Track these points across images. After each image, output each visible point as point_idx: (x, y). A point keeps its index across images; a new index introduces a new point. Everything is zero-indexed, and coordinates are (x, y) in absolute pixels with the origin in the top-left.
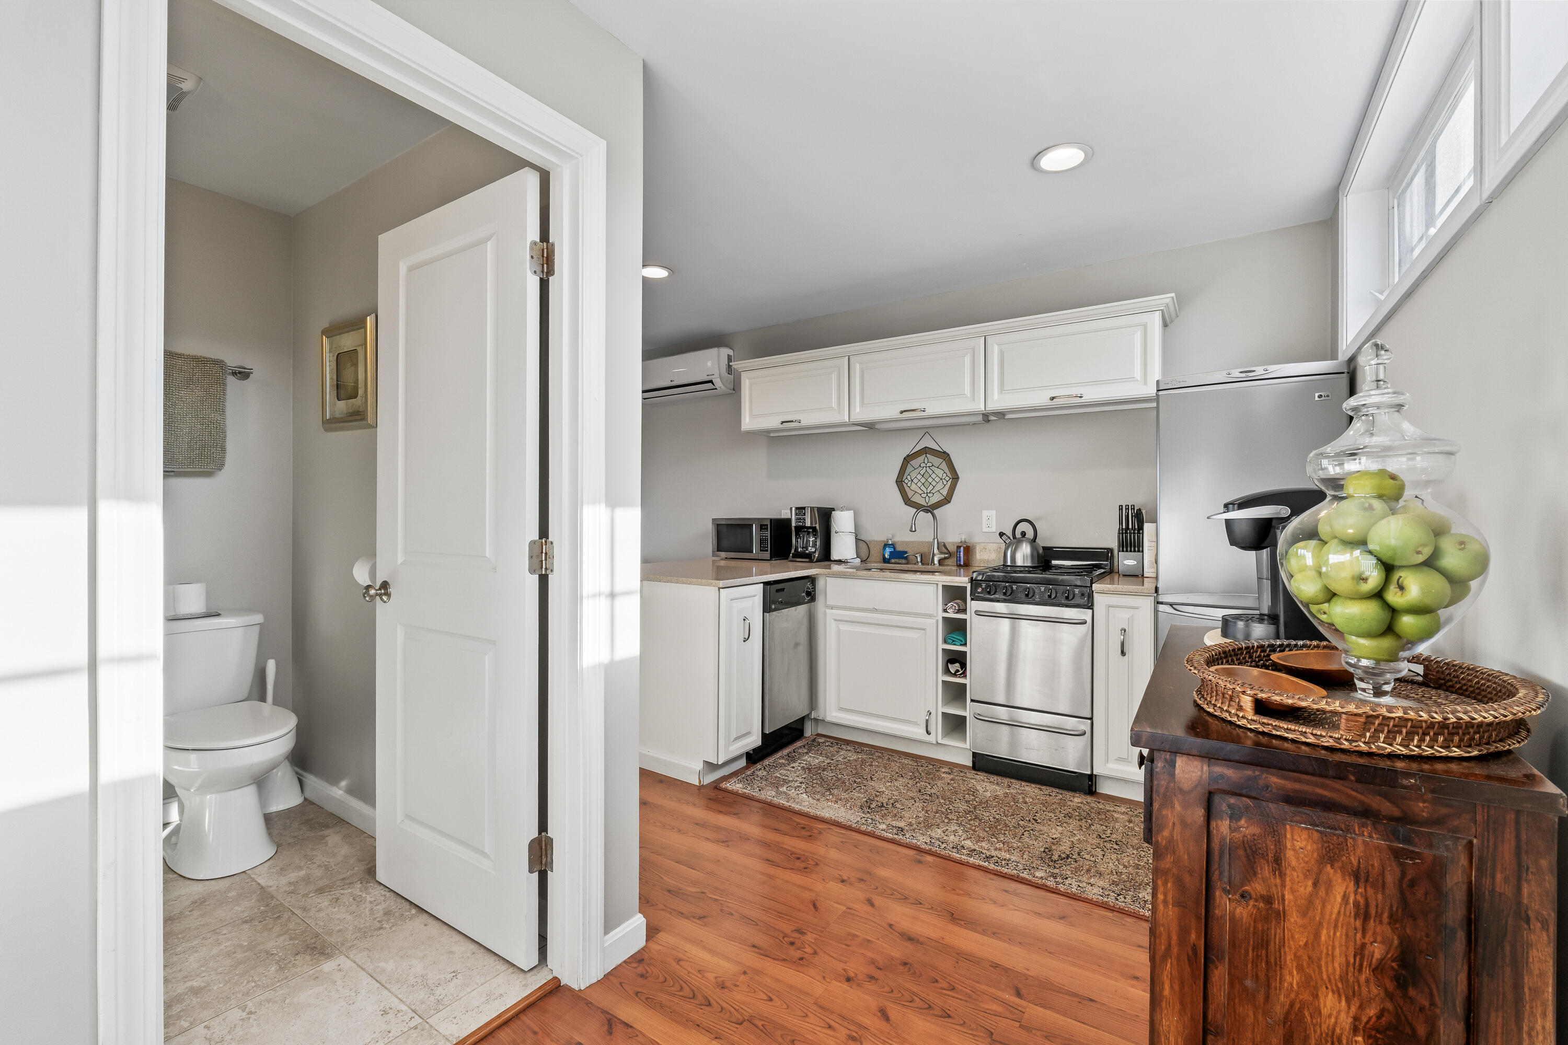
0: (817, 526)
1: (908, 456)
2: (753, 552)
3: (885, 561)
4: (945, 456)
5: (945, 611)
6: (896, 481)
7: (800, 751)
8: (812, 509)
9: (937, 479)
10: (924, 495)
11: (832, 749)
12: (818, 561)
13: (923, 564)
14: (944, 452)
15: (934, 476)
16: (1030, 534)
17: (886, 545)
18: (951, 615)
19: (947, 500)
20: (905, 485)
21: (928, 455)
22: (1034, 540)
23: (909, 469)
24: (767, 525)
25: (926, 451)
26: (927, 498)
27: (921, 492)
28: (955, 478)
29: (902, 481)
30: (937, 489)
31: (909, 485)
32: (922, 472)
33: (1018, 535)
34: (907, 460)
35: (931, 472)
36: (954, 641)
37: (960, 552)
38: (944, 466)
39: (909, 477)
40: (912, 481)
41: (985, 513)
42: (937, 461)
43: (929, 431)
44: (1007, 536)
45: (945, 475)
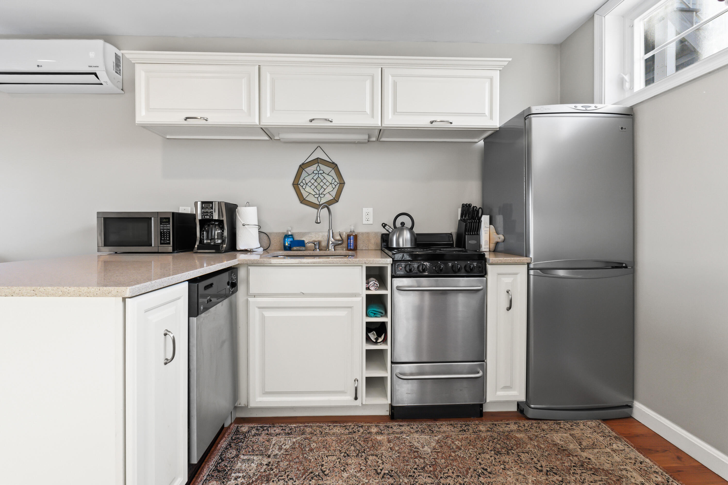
0: (225, 219)
1: (303, 164)
2: (151, 245)
3: (286, 248)
4: (334, 166)
5: (368, 289)
6: (293, 184)
7: (228, 455)
8: (219, 203)
9: (328, 184)
10: (317, 196)
11: (261, 438)
12: (226, 251)
13: (320, 250)
14: (333, 163)
15: (325, 181)
16: (408, 224)
17: (287, 236)
18: (373, 292)
19: (336, 200)
20: (300, 188)
21: (320, 165)
22: (411, 229)
23: (304, 174)
24: (169, 218)
25: (317, 161)
26: (319, 198)
27: (314, 193)
28: (342, 184)
29: (298, 184)
30: (327, 191)
31: (304, 187)
32: (315, 178)
33: (398, 225)
34: (302, 167)
35: (322, 178)
36: (375, 314)
37: (350, 239)
38: (333, 173)
39: (304, 181)
40: (307, 184)
41: (365, 210)
42: (327, 169)
43: (321, 145)
44: (388, 226)
45: (334, 180)
